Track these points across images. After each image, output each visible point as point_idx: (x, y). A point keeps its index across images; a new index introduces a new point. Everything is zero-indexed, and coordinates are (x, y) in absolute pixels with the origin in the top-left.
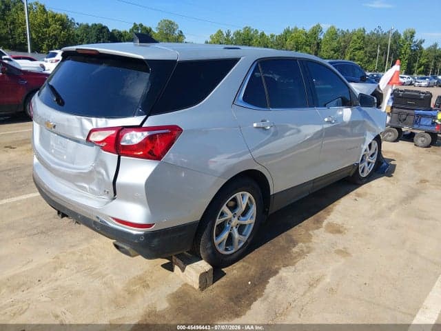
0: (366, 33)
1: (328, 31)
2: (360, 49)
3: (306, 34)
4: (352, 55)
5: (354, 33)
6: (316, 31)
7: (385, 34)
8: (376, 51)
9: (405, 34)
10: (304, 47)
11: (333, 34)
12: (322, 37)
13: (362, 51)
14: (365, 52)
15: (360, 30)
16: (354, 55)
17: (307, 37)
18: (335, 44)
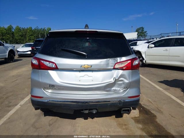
0: (33, 29)
1: (16, 28)
2: (32, 35)
3: (6, 29)
4: (29, 38)
5: (27, 29)
6: (10, 28)
7: (40, 29)
8: (39, 36)
9: (48, 29)
10: (6, 35)
11: (19, 30)
12: (13, 30)
13: (33, 36)
14: (34, 37)
15: (30, 28)
16: (30, 38)
17: (7, 30)
18: (20, 33)
